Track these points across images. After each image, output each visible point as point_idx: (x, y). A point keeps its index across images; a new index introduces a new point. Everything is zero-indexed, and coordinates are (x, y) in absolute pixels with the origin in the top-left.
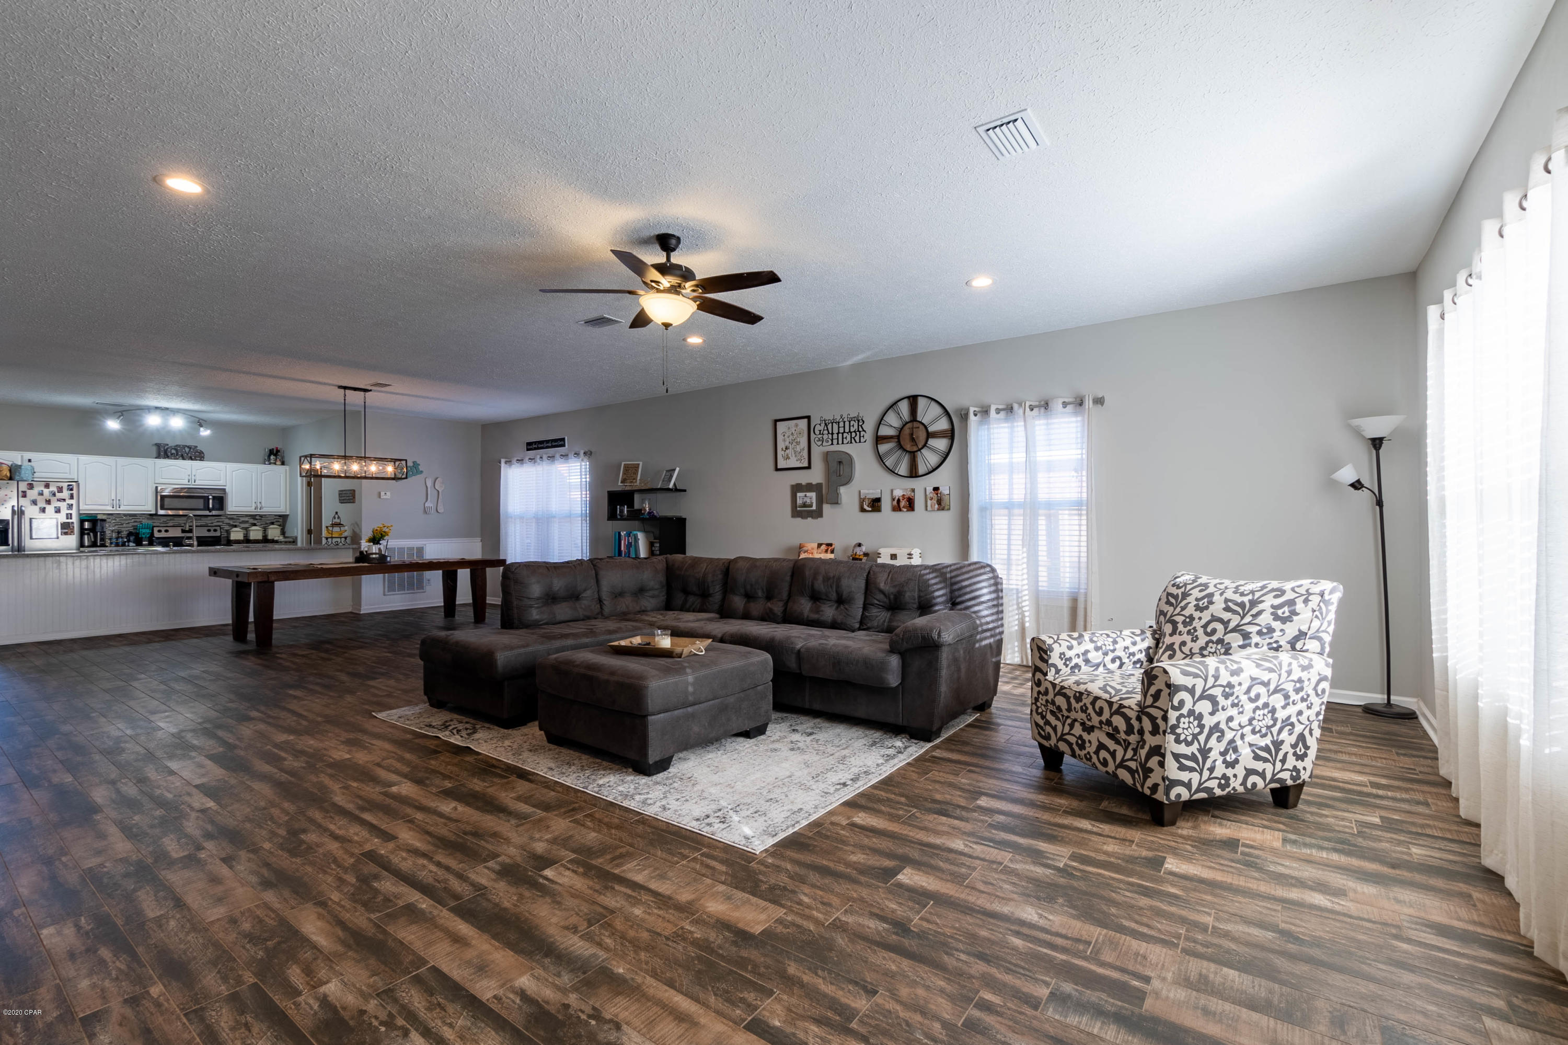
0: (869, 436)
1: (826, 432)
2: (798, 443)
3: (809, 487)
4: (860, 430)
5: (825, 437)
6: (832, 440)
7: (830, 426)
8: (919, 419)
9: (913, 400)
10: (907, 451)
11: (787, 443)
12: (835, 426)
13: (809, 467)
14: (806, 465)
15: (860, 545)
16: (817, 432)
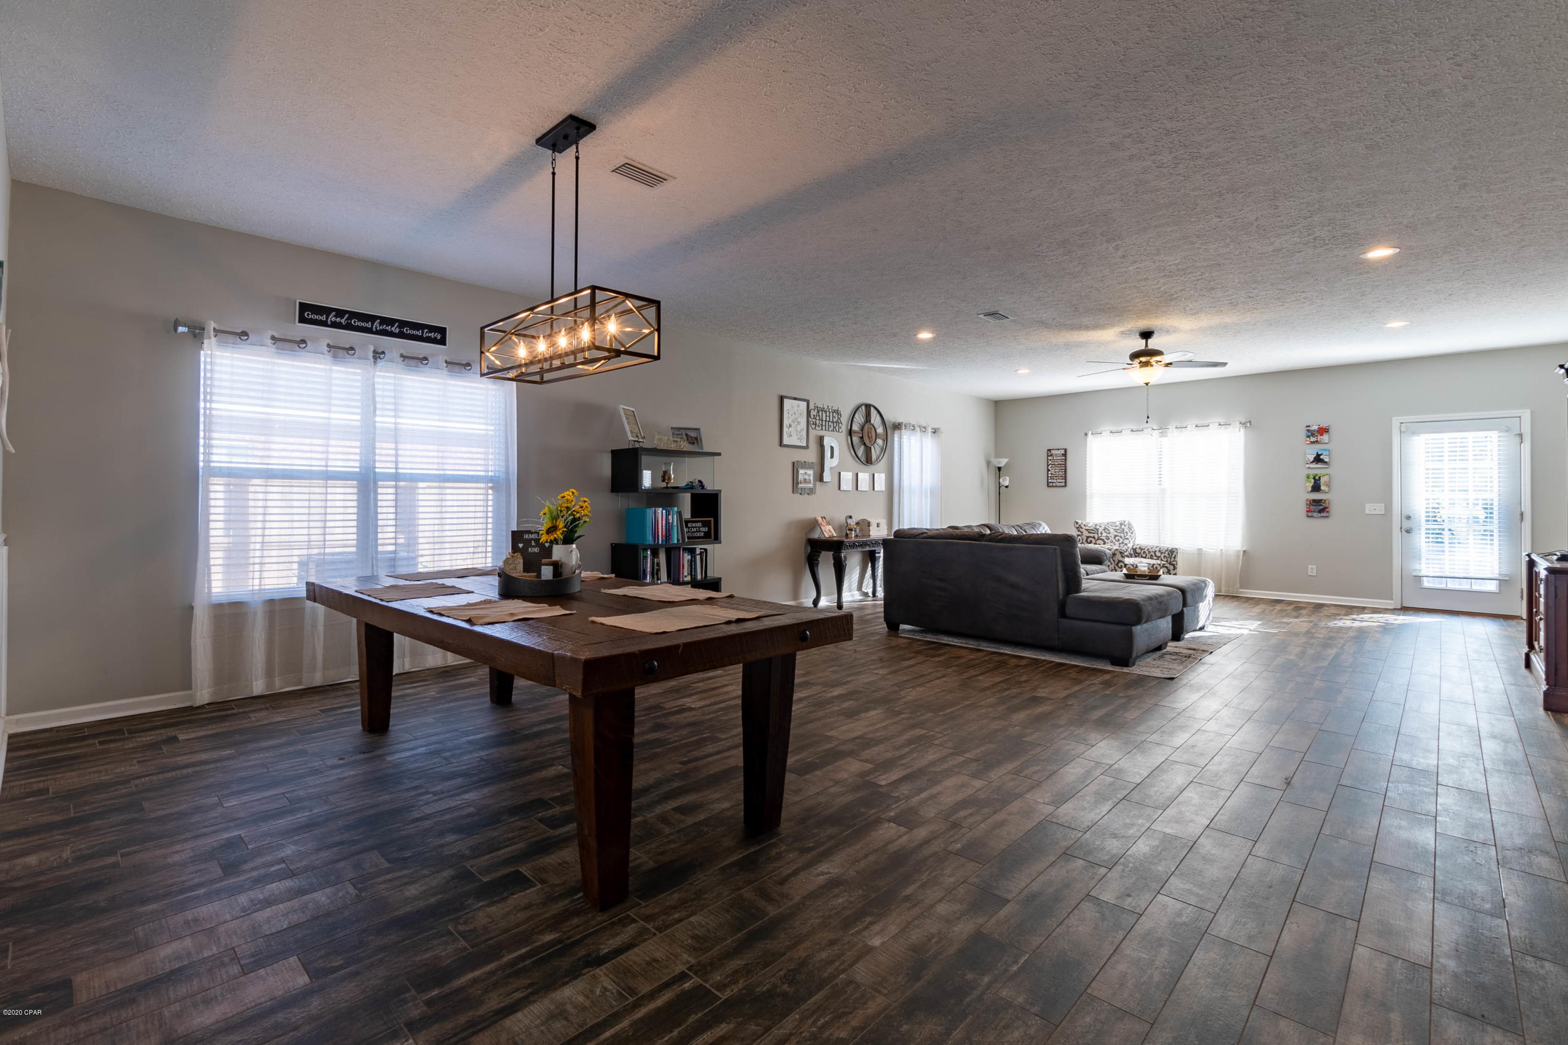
0: (844, 428)
1: (818, 418)
2: (799, 423)
3: (805, 465)
4: (838, 422)
5: (818, 422)
6: (822, 425)
7: (820, 413)
8: (872, 422)
9: (868, 407)
10: (865, 444)
11: (790, 422)
12: (824, 414)
13: (807, 447)
14: (805, 444)
15: (851, 517)
16: (812, 417)
